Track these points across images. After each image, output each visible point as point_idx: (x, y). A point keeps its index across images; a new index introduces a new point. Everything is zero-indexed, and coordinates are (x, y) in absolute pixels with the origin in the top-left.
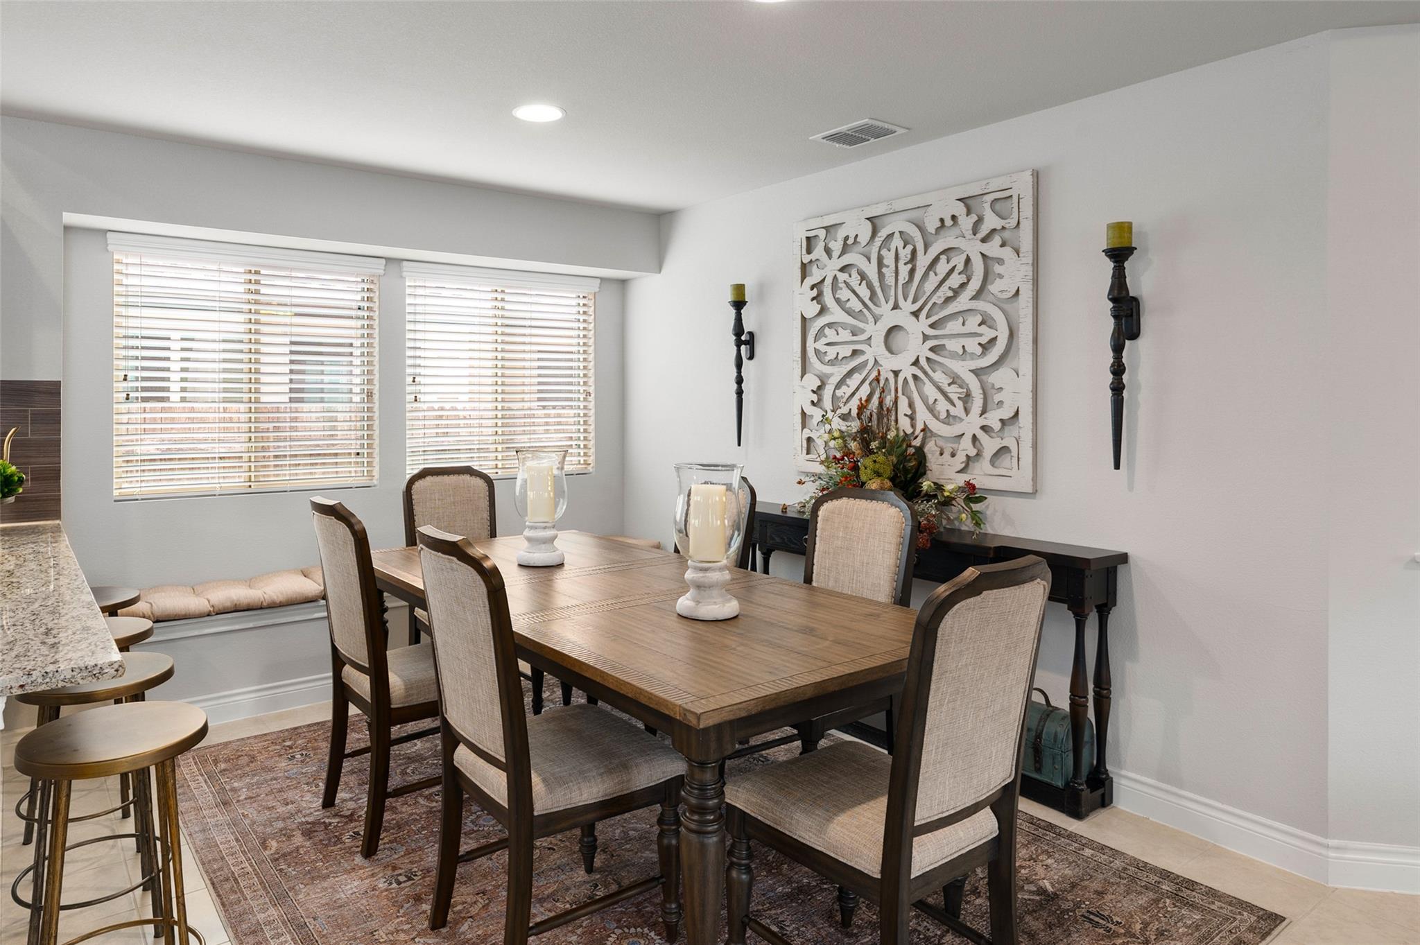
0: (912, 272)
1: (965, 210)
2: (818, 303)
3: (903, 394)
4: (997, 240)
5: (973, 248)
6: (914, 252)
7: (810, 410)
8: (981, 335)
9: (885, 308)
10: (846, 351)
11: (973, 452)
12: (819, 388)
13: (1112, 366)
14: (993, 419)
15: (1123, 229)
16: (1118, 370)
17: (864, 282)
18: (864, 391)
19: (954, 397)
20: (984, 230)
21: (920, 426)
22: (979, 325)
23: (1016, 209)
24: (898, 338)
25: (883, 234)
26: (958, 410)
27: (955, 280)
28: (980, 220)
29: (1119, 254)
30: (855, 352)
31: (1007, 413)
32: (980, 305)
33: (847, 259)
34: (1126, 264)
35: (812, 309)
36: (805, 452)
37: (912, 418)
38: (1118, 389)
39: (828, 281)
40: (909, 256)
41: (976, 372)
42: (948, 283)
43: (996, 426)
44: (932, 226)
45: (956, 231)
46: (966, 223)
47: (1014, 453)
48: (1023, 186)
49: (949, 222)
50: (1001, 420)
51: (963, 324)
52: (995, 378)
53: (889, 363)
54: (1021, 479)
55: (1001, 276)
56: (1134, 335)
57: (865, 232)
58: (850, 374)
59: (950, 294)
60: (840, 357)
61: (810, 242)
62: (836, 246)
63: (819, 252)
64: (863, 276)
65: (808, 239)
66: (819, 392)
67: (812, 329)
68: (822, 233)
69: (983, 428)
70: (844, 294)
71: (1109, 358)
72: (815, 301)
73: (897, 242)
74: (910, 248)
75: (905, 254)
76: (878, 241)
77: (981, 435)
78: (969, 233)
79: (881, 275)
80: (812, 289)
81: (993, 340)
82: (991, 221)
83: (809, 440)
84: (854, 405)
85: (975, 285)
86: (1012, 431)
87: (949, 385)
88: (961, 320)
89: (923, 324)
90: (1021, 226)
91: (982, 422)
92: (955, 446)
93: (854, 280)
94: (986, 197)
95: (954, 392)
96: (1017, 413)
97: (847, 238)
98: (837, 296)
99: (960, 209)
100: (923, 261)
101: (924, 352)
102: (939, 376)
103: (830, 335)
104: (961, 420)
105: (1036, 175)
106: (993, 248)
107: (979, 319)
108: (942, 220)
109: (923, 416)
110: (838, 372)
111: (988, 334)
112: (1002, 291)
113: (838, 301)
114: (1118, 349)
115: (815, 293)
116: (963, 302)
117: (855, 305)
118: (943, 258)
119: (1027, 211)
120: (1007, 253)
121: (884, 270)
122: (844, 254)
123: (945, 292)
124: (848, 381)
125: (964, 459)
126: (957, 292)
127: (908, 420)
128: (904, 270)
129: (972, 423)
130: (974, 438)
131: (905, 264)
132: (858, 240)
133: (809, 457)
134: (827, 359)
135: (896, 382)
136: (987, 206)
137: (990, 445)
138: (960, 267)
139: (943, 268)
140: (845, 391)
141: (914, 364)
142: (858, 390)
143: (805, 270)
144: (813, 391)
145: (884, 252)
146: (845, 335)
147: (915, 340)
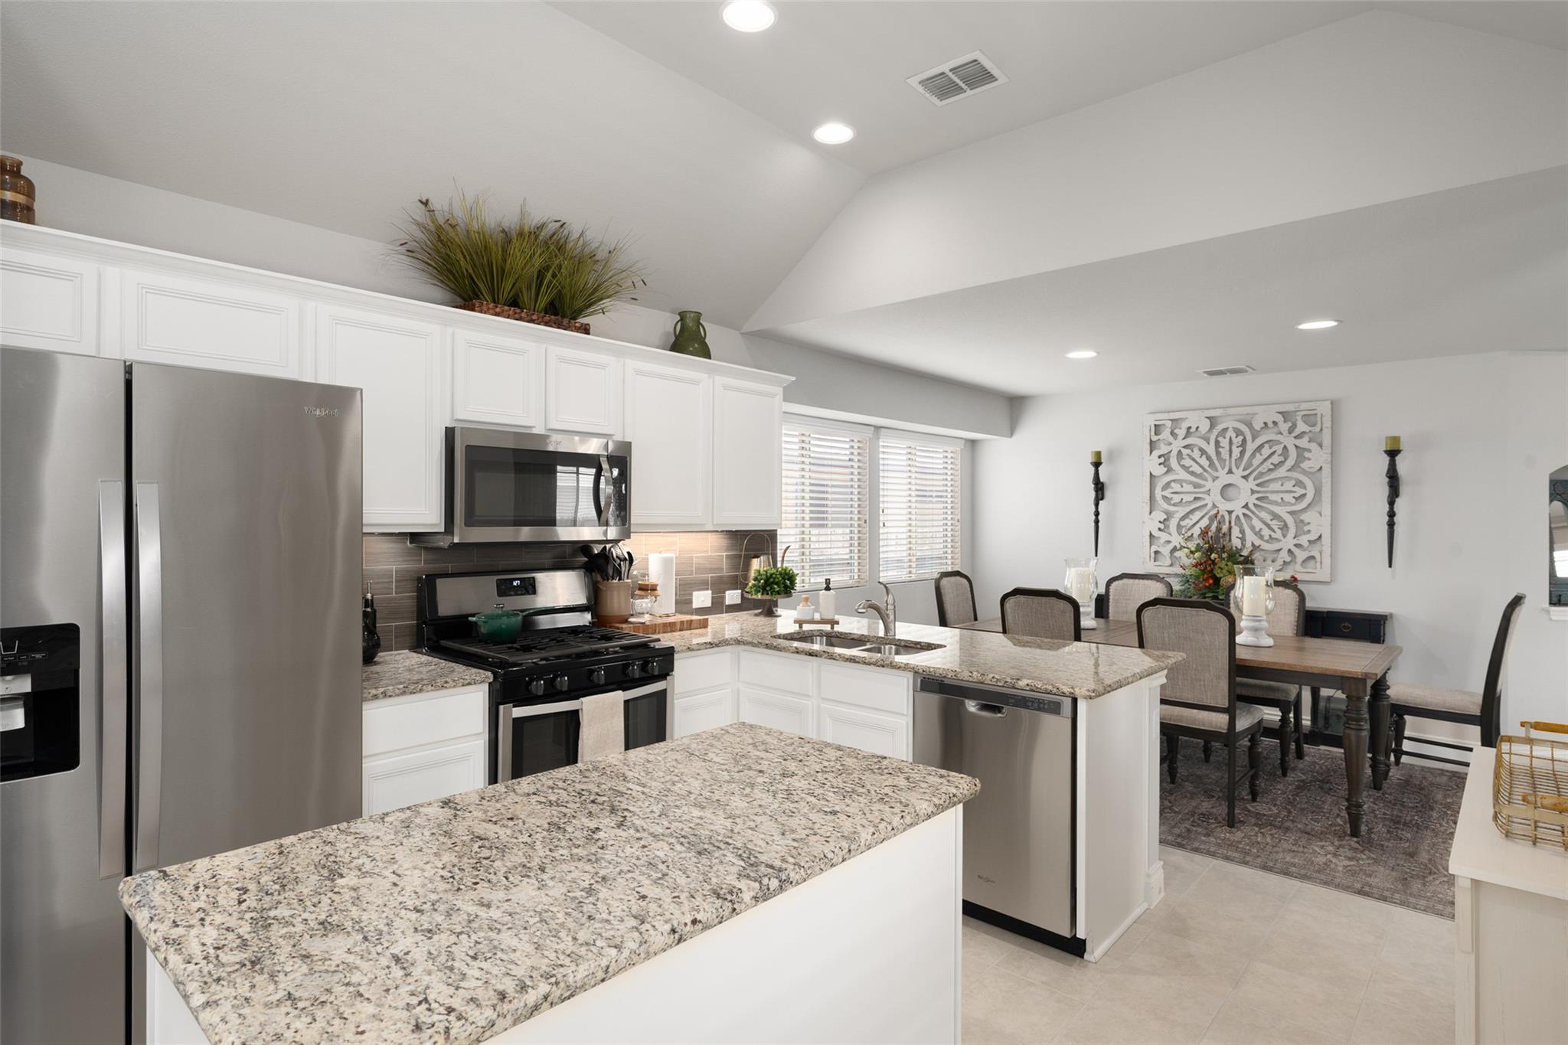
0: (1242, 453)
1: (1282, 419)
2: (1165, 467)
3: (1235, 525)
4: (1306, 438)
5: (1290, 442)
6: (1244, 441)
7: (1156, 533)
8: (1295, 492)
9: (1222, 472)
10: (1191, 498)
11: (1288, 559)
12: (1165, 520)
13: (1389, 512)
14: (1304, 540)
15: (1396, 440)
16: (1392, 514)
17: (1204, 456)
18: (1204, 523)
19: (1275, 528)
20: (1297, 432)
21: (1248, 544)
22: (1294, 486)
23: (1319, 423)
24: (1231, 492)
25: (1220, 427)
26: (1278, 534)
27: (1276, 459)
28: (1294, 426)
29: (1393, 454)
30: (1196, 499)
31: (1313, 536)
32: (1294, 475)
33: (1188, 441)
34: (1397, 458)
35: (1159, 471)
36: (1152, 560)
37: (1243, 539)
38: (1391, 525)
39: (1174, 453)
40: (1240, 443)
41: (1291, 513)
42: (1270, 461)
43: (1306, 544)
44: (1258, 426)
45: (1275, 430)
46: (1284, 427)
47: (1318, 559)
48: (1324, 409)
49: (1270, 425)
50: (1309, 541)
51: (1282, 485)
52: (1305, 517)
53: (1224, 506)
54: (1323, 574)
55: (1309, 459)
56: (1398, 496)
57: (1205, 426)
58: (1192, 512)
59: (1272, 467)
60: (1184, 501)
61: (1158, 429)
62: (1181, 433)
63: (1166, 434)
64: (1203, 452)
65: (1155, 425)
66: (1166, 523)
67: (1160, 483)
68: (1169, 424)
69: (1296, 545)
70: (1187, 462)
71: (1387, 508)
72: (1162, 466)
73: (1231, 433)
74: (1241, 438)
75: (1238, 440)
76: (1215, 432)
77: (1294, 549)
78: (1285, 433)
79: (1218, 453)
80: (1160, 457)
81: (1304, 495)
82: (1301, 427)
83: (1156, 552)
84: (1197, 531)
85: (1290, 462)
86: (1317, 547)
87: (1271, 520)
88: (1280, 483)
89: (1251, 484)
90: (1324, 431)
91: (1296, 541)
92: (1275, 556)
93: (1196, 454)
94: (1298, 413)
95: (1275, 524)
96: (1320, 537)
97: (1190, 428)
98: (1181, 463)
99: (1279, 419)
100: (1251, 447)
101: (1252, 500)
102: (1263, 515)
103: (1176, 487)
104: (1280, 541)
105: (1334, 404)
106: (1303, 443)
107: (1293, 482)
108: (1265, 423)
109: (1250, 537)
110: (1182, 511)
111: (1300, 491)
112: (1310, 468)
113: (1183, 467)
114: (1391, 502)
115: (1162, 460)
116: (1282, 472)
117: (1199, 470)
118: (1267, 446)
119: (1327, 423)
120: (1313, 446)
121: (1220, 449)
122: (1188, 437)
123: (1268, 465)
124: (1191, 516)
125: (1282, 563)
126: (1277, 466)
127: (1239, 541)
128: (1236, 452)
129: (1288, 542)
130: (1290, 551)
131: (1238, 447)
132: (1199, 429)
133: (1156, 563)
134: (1172, 502)
135: (1230, 517)
136: (1299, 418)
137: (1301, 556)
138: (1280, 452)
139: (1266, 451)
140: (1187, 522)
141: (1244, 507)
142: (1199, 523)
143: (1153, 445)
144: (1160, 522)
145: (1220, 439)
146: (1188, 488)
147: (1245, 492)
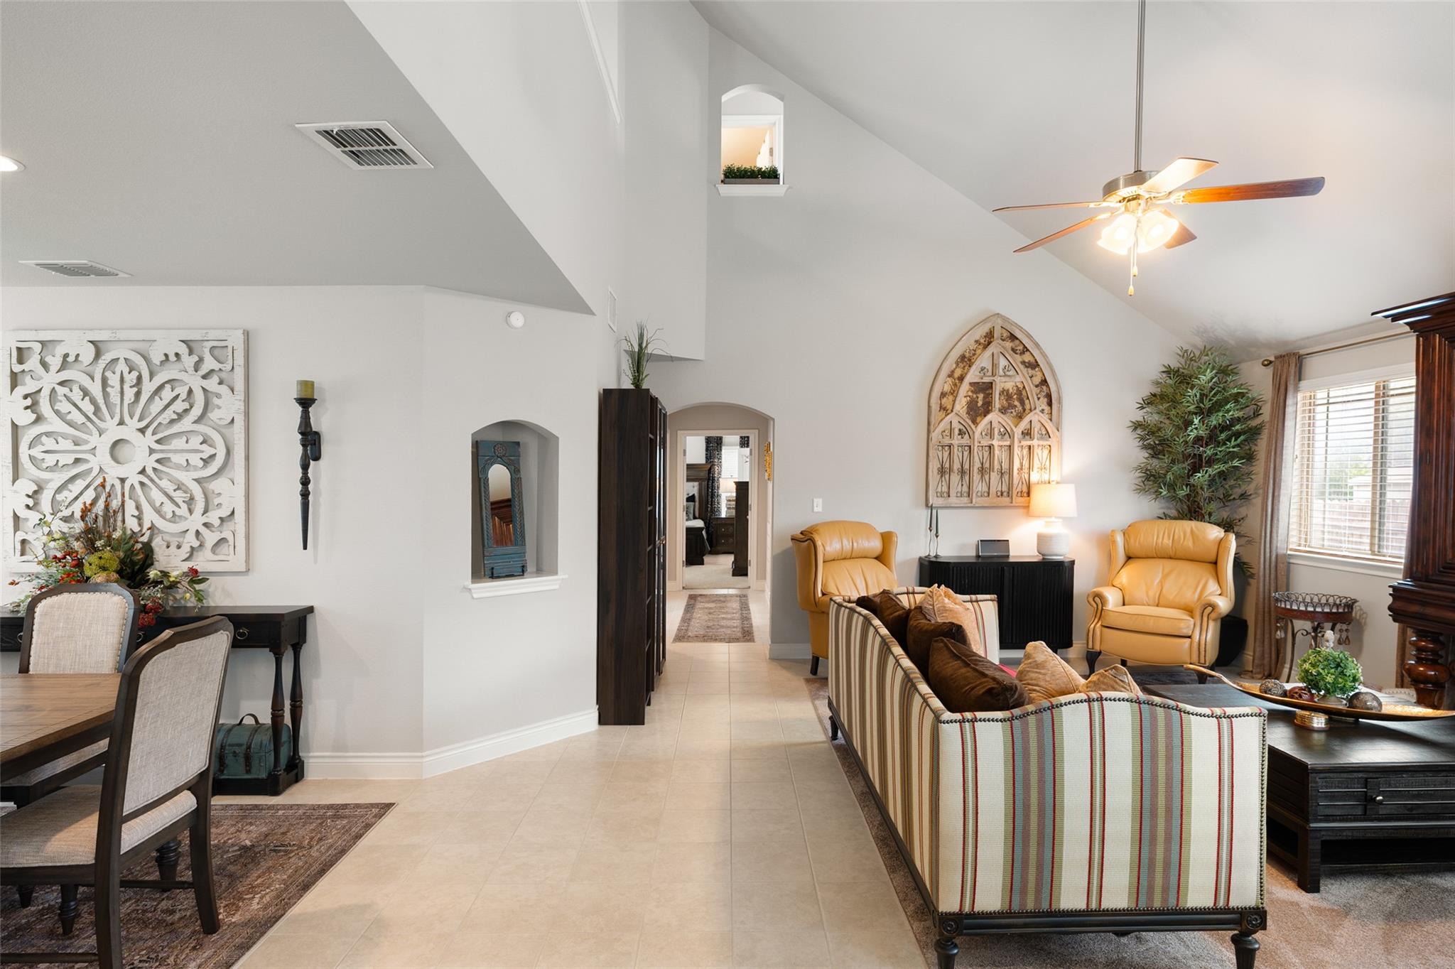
0: (138, 394)
1: (187, 350)
2: (33, 412)
3: (130, 498)
4: (215, 379)
5: (196, 383)
6: (139, 378)
7: (23, 513)
8: (203, 452)
9: (110, 424)
10: (70, 459)
11: (196, 544)
12: (35, 492)
13: (301, 479)
14: (213, 517)
15: (307, 385)
16: (305, 482)
17: (87, 398)
18: (89, 496)
19: (179, 501)
20: (204, 369)
21: (147, 525)
22: (201, 444)
23: (230, 357)
24: (123, 451)
25: (107, 357)
26: (183, 511)
27: (179, 406)
28: (201, 360)
29: (306, 403)
30: (77, 461)
31: (224, 512)
32: (200, 428)
33: (65, 375)
34: (310, 409)
35: (26, 418)
36: (18, 553)
37: (139, 518)
38: (305, 495)
39: (45, 393)
40: (135, 381)
41: (197, 481)
42: (172, 408)
43: (216, 522)
44: (157, 358)
45: (178, 366)
46: (189, 361)
47: (231, 542)
48: (236, 340)
49: (172, 358)
50: (220, 518)
51: (187, 442)
52: (215, 486)
53: (114, 472)
54: (237, 562)
55: (219, 407)
56: (317, 458)
57: (88, 354)
58: (72, 479)
59: (175, 417)
60: (60, 464)
61: (21, 355)
62: (55, 362)
63: (33, 363)
64: (86, 393)
65: (19, 349)
66: (36, 496)
67: (26, 437)
68: (37, 347)
69: (206, 525)
70: (64, 407)
71: (299, 473)
72: (29, 410)
73: (122, 367)
74: (135, 374)
75: (131, 378)
76: (102, 363)
77: (203, 530)
78: (191, 370)
79: (106, 395)
80: (26, 397)
81: (213, 456)
82: (210, 363)
83: (24, 542)
84: (77, 508)
85: (197, 411)
86: (229, 526)
87: (175, 490)
88: (184, 439)
89: (149, 440)
90: (235, 370)
91: (205, 520)
92: (181, 540)
93: (76, 395)
94: (206, 344)
95: (179, 496)
96: (233, 513)
97: (66, 356)
98: (56, 408)
99: (183, 350)
100: (148, 387)
101: (150, 463)
102: (164, 483)
103: (49, 443)
104: (186, 519)
105: (247, 334)
106: (212, 384)
107: (201, 439)
108: (166, 355)
109: (149, 516)
110: (59, 478)
111: (208, 451)
112: (220, 419)
113: (57, 412)
114: (305, 467)
115: (29, 402)
116: (186, 424)
117: (80, 419)
118: (168, 387)
119: (240, 360)
120: (224, 390)
121: (109, 389)
122: (63, 370)
123: (169, 415)
124: (70, 486)
125: (189, 549)
126: (180, 416)
127: (135, 520)
128: (130, 394)
129: (195, 522)
130: (198, 533)
131: (131, 387)
132: (80, 359)
133: (24, 558)
134: (44, 466)
135: (123, 487)
136: (207, 351)
137: (210, 538)
138: (184, 396)
139: (167, 394)
140: (66, 496)
141: (141, 473)
142: (80, 496)
143: (15, 380)
144: (28, 496)
145: (108, 374)
146: (66, 444)
147: (140, 453)
